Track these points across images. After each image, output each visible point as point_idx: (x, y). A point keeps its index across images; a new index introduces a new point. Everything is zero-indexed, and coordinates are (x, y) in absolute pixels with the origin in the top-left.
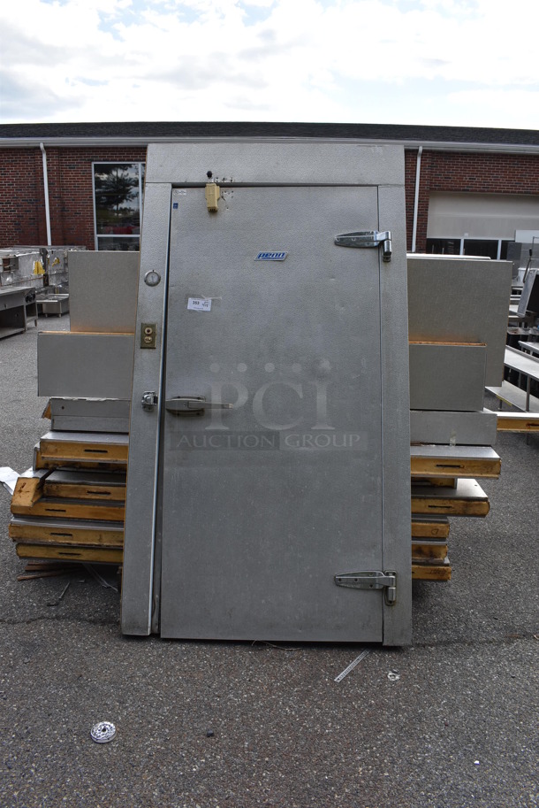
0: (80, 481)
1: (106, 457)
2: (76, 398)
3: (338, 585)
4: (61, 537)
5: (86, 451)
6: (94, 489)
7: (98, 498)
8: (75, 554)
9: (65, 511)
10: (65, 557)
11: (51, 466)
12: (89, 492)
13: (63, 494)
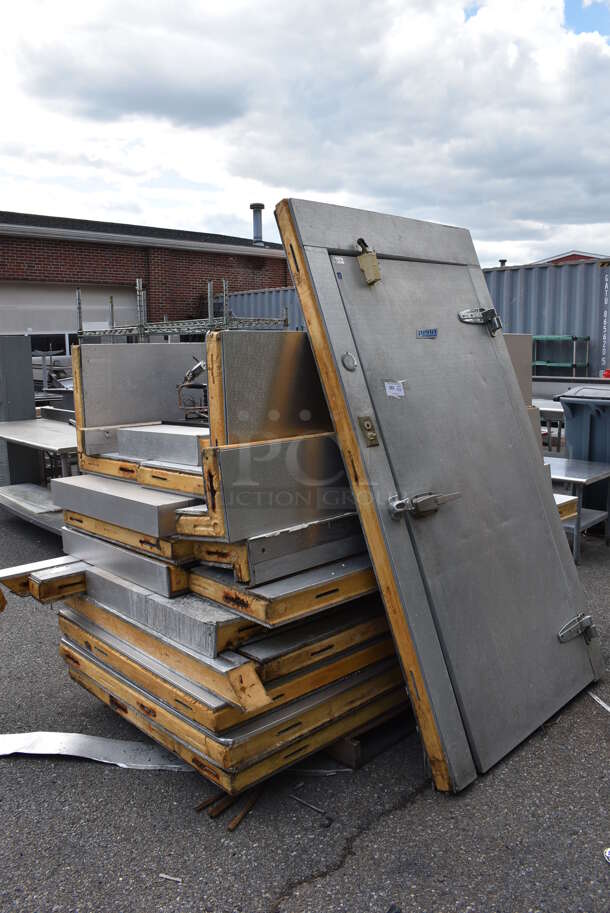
0: (300, 644)
1: (338, 596)
2: (278, 532)
3: (561, 642)
4: (287, 733)
5: (318, 597)
6: (316, 647)
7: (321, 657)
8: (300, 750)
9: (282, 695)
10: (293, 758)
11: (235, 643)
12: (313, 654)
13: (284, 671)
